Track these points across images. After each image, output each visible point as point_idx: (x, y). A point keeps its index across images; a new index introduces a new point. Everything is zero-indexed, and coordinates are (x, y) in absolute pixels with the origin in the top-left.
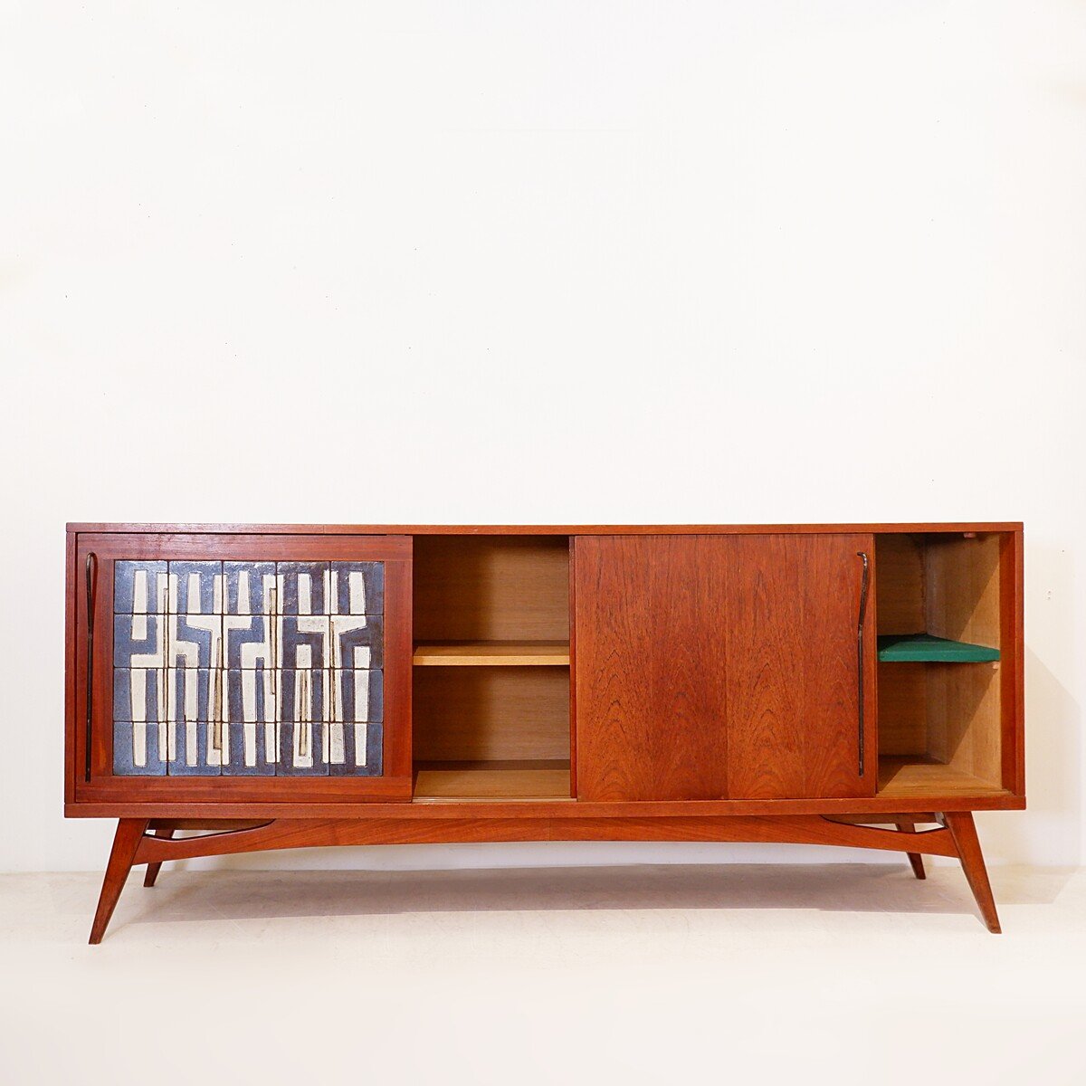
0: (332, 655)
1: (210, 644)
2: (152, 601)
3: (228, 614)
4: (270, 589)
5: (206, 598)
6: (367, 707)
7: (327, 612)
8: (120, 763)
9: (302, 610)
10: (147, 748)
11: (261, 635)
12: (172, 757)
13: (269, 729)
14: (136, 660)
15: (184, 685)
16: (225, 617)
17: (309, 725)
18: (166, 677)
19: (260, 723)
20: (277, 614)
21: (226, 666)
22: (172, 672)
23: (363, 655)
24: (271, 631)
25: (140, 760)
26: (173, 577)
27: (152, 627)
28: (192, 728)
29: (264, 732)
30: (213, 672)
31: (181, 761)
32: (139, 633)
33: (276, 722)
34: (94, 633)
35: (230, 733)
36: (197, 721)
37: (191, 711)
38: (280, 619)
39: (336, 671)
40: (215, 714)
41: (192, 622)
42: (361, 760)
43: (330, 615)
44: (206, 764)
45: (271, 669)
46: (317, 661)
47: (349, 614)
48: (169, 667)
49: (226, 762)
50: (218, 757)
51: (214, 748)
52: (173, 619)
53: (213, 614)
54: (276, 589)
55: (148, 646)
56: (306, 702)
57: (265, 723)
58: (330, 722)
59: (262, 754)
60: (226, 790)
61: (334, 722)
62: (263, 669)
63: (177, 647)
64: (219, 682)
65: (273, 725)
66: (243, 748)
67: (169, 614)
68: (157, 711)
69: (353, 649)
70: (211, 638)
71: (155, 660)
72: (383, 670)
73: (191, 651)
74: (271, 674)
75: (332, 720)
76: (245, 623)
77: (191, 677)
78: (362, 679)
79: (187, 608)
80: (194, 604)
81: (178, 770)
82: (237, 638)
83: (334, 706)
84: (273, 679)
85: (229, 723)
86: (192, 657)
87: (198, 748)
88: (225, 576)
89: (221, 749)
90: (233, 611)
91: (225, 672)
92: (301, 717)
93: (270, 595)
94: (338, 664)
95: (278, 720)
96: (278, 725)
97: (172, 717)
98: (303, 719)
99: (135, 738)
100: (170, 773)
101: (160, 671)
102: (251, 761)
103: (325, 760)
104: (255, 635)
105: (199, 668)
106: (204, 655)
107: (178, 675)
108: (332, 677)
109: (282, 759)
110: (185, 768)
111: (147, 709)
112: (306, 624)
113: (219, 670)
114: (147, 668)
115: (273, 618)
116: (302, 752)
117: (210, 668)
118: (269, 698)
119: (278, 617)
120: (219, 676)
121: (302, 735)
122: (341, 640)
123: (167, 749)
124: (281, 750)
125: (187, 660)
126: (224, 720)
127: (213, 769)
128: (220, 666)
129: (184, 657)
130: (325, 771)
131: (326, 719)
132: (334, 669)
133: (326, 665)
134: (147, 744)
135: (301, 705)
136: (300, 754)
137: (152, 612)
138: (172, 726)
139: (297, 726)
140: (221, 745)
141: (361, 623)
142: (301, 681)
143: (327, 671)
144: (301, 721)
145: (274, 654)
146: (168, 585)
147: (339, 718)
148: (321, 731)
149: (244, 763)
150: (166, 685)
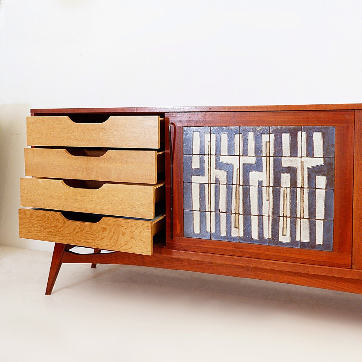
0: (302, 179)
1: (233, 171)
2: (202, 149)
3: (243, 156)
4: (266, 142)
5: (231, 146)
6: (323, 211)
7: (299, 155)
8: (186, 230)
9: (285, 154)
10: (200, 225)
11: (261, 168)
12: (213, 230)
13: (265, 220)
14: (195, 179)
15: (219, 193)
16: (241, 157)
17: (289, 219)
18: (210, 188)
19: (260, 216)
20: (270, 156)
21: (241, 184)
22: (213, 186)
23: (321, 181)
24: (266, 166)
25: (197, 230)
26: (213, 136)
27: (202, 162)
28: (223, 216)
29: (262, 221)
30: (234, 186)
31: (218, 232)
32: (196, 165)
33: (269, 216)
34: (174, 164)
35: (244, 220)
36: (226, 212)
37: (223, 207)
38: (272, 159)
39: (304, 189)
40: (236, 209)
41: (223, 159)
42: (319, 240)
43: (301, 157)
44: (231, 235)
45: (266, 187)
46: (294, 183)
47: (313, 157)
48: (211, 183)
49: (241, 235)
50: (238, 233)
51: (235, 227)
52: (213, 158)
53: (234, 155)
54: (269, 142)
55: (200, 172)
56: (287, 206)
57: (263, 216)
58: (300, 218)
59: (261, 233)
60: (241, 250)
61: (303, 218)
62: (262, 186)
63: (216, 172)
64: (237, 192)
65: (268, 217)
66: (251, 229)
67: (211, 155)
68: (205, 206)
69: (315, 177)
70: (233, 168)
71: (204, 179)
72: (334, 190)
73: (223, 175)
74: (266, 189)
75: (302, 217)
76: (252, 160)
77: (223, 189)
78: (321, 195)
79: (220, 152)
80: (224, 150)
81: (216, 237)
82: (247, 169)
83: (303, 209)
84: (268, 192)
85: (243, 214)
86: (223, 178)
87: (227, 227)
88: (241, 135)
89: (239, 228)
90: (245, 154)
91: (241, 187)
92: (283, 214)
93: (266, 145)
94: (306, 185)
95: (271, 215)
96: (271, 217)
97: (213, 209)
98: (285, 215)
99: (194, 219)
100: (212, 239)
101: (207, 185)
102: (255, 235)
103: (298, 239)
104: (258, 167)
105: (227, 184)
106: (230, 177)
107: (216, 187)
108: (302, 193)
109: (272, 236)
110: (220, 236)
111: (200, 204)
112: (286, 162)
113: (238, 186)
114: (200, 183)
115: (268, 158)
116: (284, 234)
117: (233, 184)
118: (265, 203)
119: (271, 158)
120: (238, 189)
121: (284, 225)
122: (308, 172)
123: (211, 226)
124: (272, 231)
125: (220, 180)
126: (240, 213)
127: (235, 238)
128: (238, 184)
129: (219, 178)
130: (297, 245)
131: (298, 216)
132: (303, 188)
133: (299, 185)
134: (200, 222)
135: (284, 207)
136: (283, 235)
137: (202, 154)
138: (213, 214)
139: (281, 219)
140: (239, 226)
141: (320, 162)
142: (284, 194)
143: (299, 189)
144: (283, 217)
145: (268, 178)
146: (210, 139)
147: (307, 216)
148: (296, 222)
149: (251, 237)
150: (210, 192)
